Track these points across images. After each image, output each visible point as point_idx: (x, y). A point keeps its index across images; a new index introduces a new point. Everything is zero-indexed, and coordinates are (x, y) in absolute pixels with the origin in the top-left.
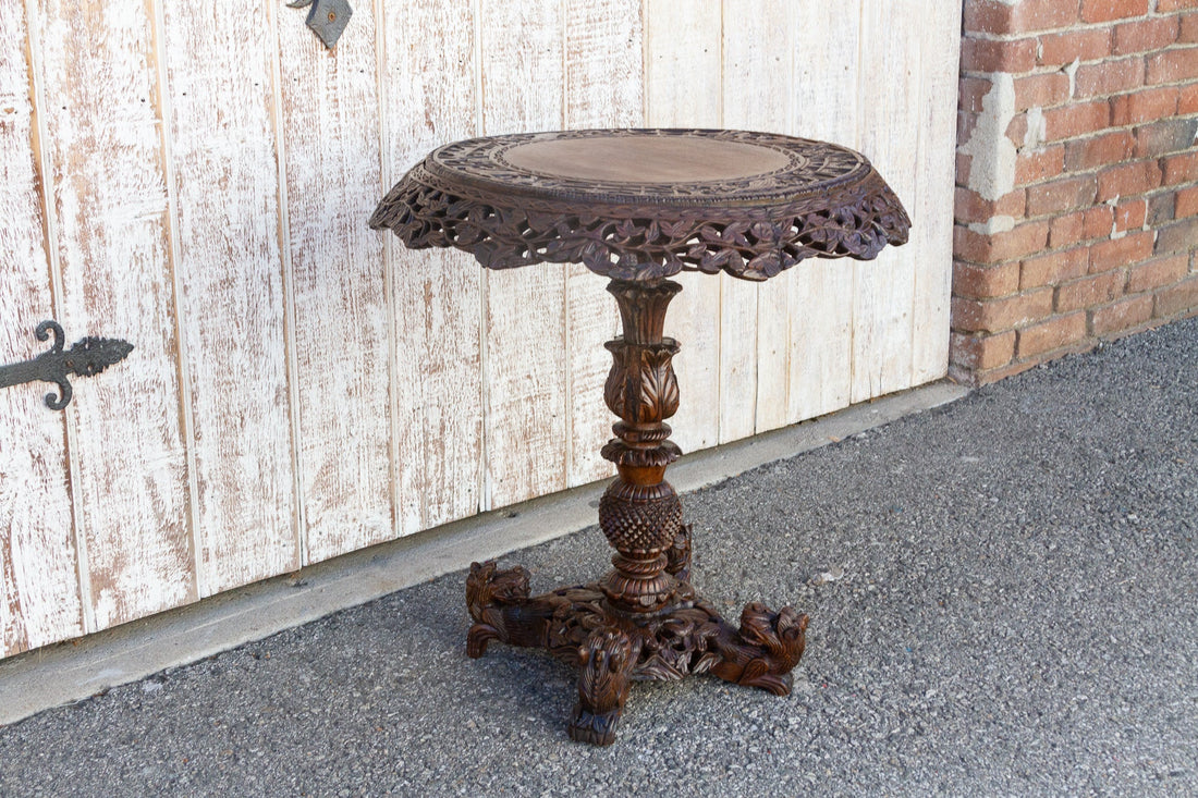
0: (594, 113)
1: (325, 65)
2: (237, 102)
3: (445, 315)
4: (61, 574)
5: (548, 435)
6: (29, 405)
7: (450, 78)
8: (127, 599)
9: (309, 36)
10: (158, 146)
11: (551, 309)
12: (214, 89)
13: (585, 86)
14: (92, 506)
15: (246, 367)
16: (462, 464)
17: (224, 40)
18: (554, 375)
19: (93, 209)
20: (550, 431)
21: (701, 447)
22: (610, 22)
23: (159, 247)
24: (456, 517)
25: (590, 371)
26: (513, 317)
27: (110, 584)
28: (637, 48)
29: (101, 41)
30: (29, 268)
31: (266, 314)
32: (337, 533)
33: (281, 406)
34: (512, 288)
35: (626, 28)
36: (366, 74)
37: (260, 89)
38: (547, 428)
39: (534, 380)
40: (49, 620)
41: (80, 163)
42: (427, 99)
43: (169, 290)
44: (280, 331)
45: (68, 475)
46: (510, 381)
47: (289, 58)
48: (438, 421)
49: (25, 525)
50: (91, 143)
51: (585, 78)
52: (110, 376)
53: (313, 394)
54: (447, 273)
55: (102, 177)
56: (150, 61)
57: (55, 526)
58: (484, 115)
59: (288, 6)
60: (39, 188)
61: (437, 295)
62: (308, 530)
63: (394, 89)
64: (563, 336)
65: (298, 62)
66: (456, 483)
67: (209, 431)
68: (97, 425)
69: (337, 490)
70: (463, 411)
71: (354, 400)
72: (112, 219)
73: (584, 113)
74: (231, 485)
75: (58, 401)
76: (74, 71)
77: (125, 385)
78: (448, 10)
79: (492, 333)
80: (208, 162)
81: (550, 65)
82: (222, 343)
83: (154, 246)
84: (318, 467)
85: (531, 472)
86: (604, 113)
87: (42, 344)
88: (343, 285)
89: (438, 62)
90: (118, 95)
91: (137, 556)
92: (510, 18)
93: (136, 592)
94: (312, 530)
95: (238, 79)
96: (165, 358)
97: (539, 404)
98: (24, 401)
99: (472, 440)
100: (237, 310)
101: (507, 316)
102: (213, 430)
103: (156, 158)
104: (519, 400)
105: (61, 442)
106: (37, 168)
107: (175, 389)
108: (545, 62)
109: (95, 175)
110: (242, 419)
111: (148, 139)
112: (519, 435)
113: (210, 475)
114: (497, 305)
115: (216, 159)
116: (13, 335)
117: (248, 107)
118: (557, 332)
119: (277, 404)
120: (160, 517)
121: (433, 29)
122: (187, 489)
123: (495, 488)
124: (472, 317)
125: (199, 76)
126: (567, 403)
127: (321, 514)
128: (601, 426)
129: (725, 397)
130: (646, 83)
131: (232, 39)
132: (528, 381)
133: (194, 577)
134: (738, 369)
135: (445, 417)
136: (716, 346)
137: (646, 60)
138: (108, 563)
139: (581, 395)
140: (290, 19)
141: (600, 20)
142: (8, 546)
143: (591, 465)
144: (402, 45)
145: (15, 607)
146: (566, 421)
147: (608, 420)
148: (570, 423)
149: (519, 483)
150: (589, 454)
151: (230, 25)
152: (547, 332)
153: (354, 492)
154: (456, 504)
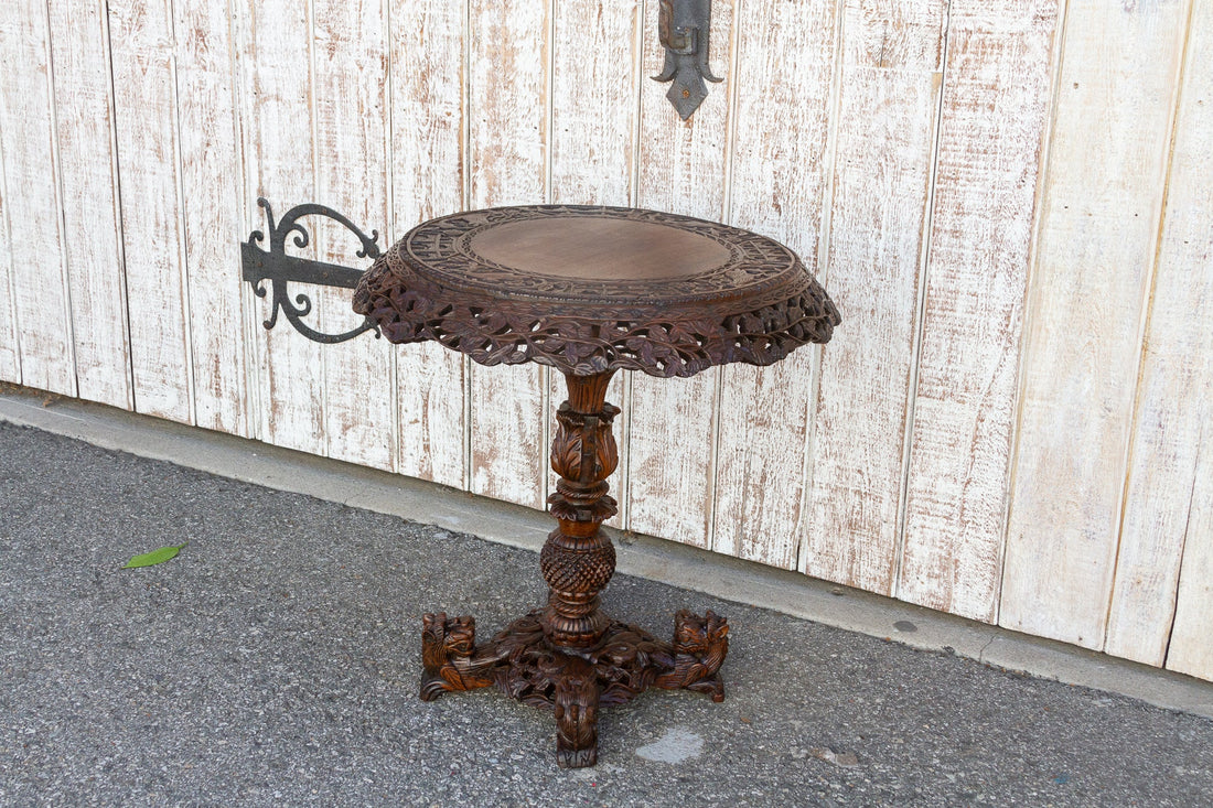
0: (967, 243)
1: (682, 135)
2: (605, 146)
3: (776, 379)
4: (454, 441)
5: (875, 536)
7: (801, 170)
8: (496, 482)
9: (669, 107)
10: (541, 164)
11: (891, 418)
12: (588, 132)
13: (958, 214)
14: (479, 404)
16: (780, 519)
17: (600, 96)
18: (886, 482)
20: (878, 533)
21: (1076, 642)
22: (999, 156)
24: (769, 562)
25: (933, 497)
26: (848, 409)
27: (486, 466)
28: (1028, 190)
29: (511, 78)
32: (658, 519)
33: (618, 395)
34: (849, 381)
35: (1018, 167)
36: (716, 148)
37: (622, 140)
38: (875, 529)
39: (866, 478)
40: (446, 468)
41: (489, 162)
42: (776, 183)
45: (462, 375)
46: (838, 467)
47: (651, 121)
48: (760, 470)
49: (437, 397)
50: (498, 149)
51: (959, 206)
53: (647, 396)
55: (504, 176)
56: (542, 100)
57: (454, 405)
58: (833, 213)
59: (652, 78)
62: (631, 502)
63: (743, 167)
64: (901, 450)
65: (658, 126)
66: (772, 533)
67: (563, 389)
69: (661, 483)
70: (785, 472)
71: (682, 417)
73: (954, 241)
76: (492, 95)
78: (805, 108)
79: (821, 414)
80: (579, 186)
81: (913, 183)
84: (646, 457)
85: (853, 562)
86: (981, 246)
89: (790, 153)
90: (519, 120)
91: (505, 455)
92: (872, 129)
93: (502, 480)
94: (635, 505)
95: (607, 128)
97: (868, 502)
99: (792, 502)
101: (841, 406)
103: (540, 172)
104: (847, 489)
106: (461, 158)
108: (907, 179)
109: (500, 173)
111: (536, 158)
112: (843, 520)
114: (830, 392)
115: (585, 184)
117: (613, 152)
118: (895, 442)
119: (615, 391)
120: (523, 435)
121: (788, 123)
122: (541, 424)
123: (811, 557)
124: (801, 392)
125: (577, 120)
126: (899, 515)
127: (644, 496)
128: (940, 556)
129: (1120, 605)
130: (1036, 229)
131: (605, 96)
132: (859, 475)
133: (540, 491)
134: (1146, 584)
135: (767, 470)
136: (1110, 544)
137: (1039, 205)
138: (486, 450)
139: (919, 516)
140: (654, 89)
141: (985, 152)
142: (426, 405)
143: (924, 589)
144: (754, 131)
145: (427, 448)
146: (896, 532)
147: (950, 554)
148: (902, 536)
149: (838, 564)
150: (923, 577)
151: (605, 85)
152: (884, 439)
153: (675, 492)
154: (770, 550)
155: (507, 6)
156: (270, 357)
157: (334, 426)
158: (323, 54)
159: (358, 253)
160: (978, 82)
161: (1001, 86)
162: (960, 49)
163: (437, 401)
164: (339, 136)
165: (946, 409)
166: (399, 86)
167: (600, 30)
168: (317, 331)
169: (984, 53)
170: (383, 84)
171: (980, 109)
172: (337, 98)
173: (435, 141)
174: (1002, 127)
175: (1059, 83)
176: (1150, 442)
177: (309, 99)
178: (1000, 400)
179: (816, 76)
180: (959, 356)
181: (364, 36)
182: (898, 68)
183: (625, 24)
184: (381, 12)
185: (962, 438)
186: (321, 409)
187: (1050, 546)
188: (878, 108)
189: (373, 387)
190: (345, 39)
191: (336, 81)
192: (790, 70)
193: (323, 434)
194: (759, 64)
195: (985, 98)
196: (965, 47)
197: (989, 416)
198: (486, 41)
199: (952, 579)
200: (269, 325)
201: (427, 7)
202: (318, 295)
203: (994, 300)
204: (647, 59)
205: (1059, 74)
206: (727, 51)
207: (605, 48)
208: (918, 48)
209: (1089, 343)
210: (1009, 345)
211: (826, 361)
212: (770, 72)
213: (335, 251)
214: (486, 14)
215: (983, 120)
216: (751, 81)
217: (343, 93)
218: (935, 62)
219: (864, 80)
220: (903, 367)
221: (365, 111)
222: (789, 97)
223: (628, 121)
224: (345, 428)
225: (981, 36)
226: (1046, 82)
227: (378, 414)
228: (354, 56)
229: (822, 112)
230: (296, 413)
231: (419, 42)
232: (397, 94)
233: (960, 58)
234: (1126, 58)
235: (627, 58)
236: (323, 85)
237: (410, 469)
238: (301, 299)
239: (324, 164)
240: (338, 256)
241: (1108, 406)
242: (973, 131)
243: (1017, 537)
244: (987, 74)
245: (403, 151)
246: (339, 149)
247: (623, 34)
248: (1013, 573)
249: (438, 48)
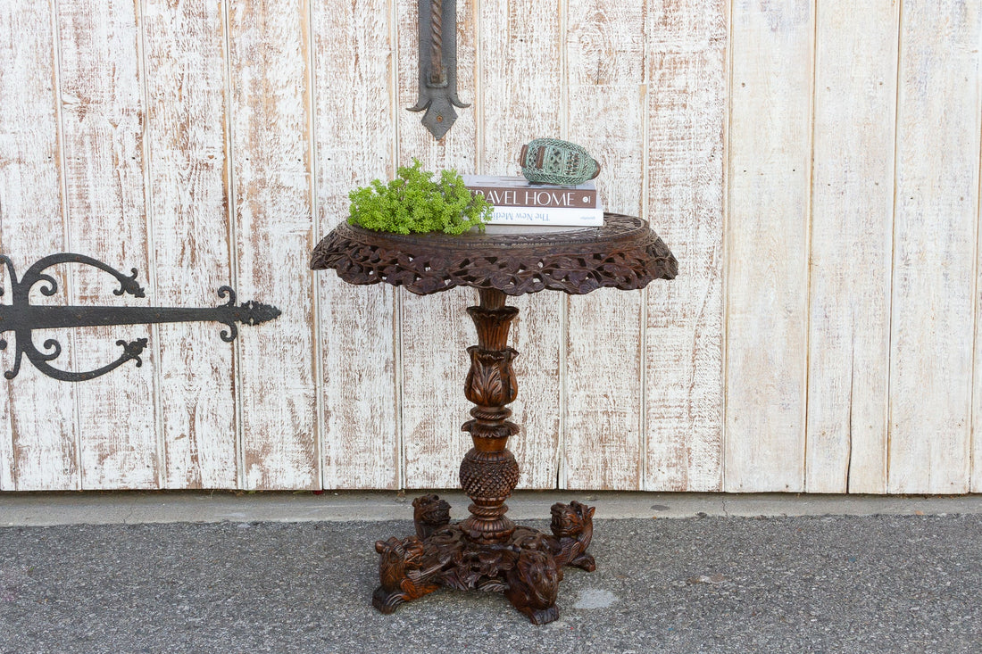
0: (675, 207)
1: (436, 152)
2: (366, 167)
3: (529, 336)
4: (226, 446)
5: (622, 444)
6: (212, 336)
8: (270, 475)
9: (424, 130)
10: (307, 189)
11: (628, 349)
12: (350, 159)
13: (666, 186)
14: (249, 408)
15: (365, 341)
16: (542, 449)
17: (359, 128)
18: (629, 399)
19: (262, 222)
20: (624, 442)
21: (785, 490)
22: (692, 140)
23: (304, 252)
24: (534, 487)
25: (666, 403)
26: (592, 349)
27: (259, 462)
28: (718, 162)
29: (273, 121)
30: (217, 252)
31: (381, 309)
32: (431, 473)
33: (389, 373)
34: (592, 326)
35: (708, 147)
36: (467, 159)
37: (383, 161)
38: (622, 439)
39: (611, 399)
40: (217, 472)
41: (254, 193)
43: (310, 281)
44: (390, 322)
45: (233, 384)
46: (588, 396)
47: (407, 143)
48: (521, 412)
49: (205, 409)
50: (263, 183)
51: (667, 180)
52: (267, 328)
53: (416, 371)
54: (533, 306)
55: (269, 204)
56: (305, 136)
57: (224, 415)
59: (407, 109)
60: (225, 205)
61: (524, 320)
62: (407, 463)
63: (491, 172)
64: (638, 371)
65: (415, 146)
66: (535, 461)
67: (335, 379)
68: (256, 357)
69: (433, 442)
70: (543, 409)
71: (449, 382)
72: (275, 230)
73: (665, 206)
74: (350, 419)
75: (229, 335)
76: (255, 137)
77: (277, 336)
78: (539, 121)
79: (571, 356)
80: (343, 204)
81: (631, 167)
82: (348, 323)
83: (301, 251)
84: (418, 422)
85: (606, 470)
86: (685, 208)
87: (222, 300)
88: (444, 300)
90: (283, 155)
91: (279, 449)
92: (595, 131)
93: (276, 472)
94: (410, 465)
95: (368, 153)
96: (305, 324)
97: (614, 419)
98: (209, 332)
99: (551, 432)
100: (360, 302)
101: (587, 347)
102: (338, 378)
103: (305, 197)
104: (596, 412)
105: (230, 363)
106: (225, 193)
107: (310, 345)
108: (626, 165)
109: (265, 202)
110: (360, 376)
111: (301, 184)
112: (595, 438)
113: (334, 408)
114: (577, 338)
116: (205, 291)
117: (374, 172)
118: (633, 367)
119: (386, 371)
120: (296, 427)
121: (527, 133)
122: (315, 413)
123: (571, 473)
124: (553, 341)
125: (340, 149)
126: (641, 423)
127: (418, 456)
128: (676, 449)
129: (812, 454)
130: (726, 189)
131: (365, 128)
132: (605, 399)
133: (317, 473)
134: (828, 434)
135: (528, 410)
136: (801, 410)
137: (726, 172)
138: (258, 447)
139: (656, 421)
140: (409, 118)
141: (683, 139)
142: (193, 419)
143: (665, 477)
144: (499, 142)
145: (194, 459)
146: (639, 437)
147: (683, 445)
148: (645, 440)
149: (594, 475)
150: (664, 469)
151: (364, 117)
152: (624, 366)
153: (447, 446)
154: (535, 476)
155: (266, 62)
156: (13, 406)
157: (88, 458)
158: (70, 119)
159: (116, 292)
160: (673, 89)
161: (689, 90)
162: (658, 66)
163: (205, 414)
164: (91, 189)
165: (669, 334)
166: (157, 137)
167: (357, 74)
168: (69, 371)
169: (675, 68)
170: (141, 138)
171: (676, 108)
172: (88, 155)
173: (197, 181)
174: (693, 119)
175: (731, 84)
176: (821, 329)
177: (57, 158)
178: (711, 319)
179: (548, 95)
180: (677, 292)
181: (118, 97)
182: (612, 84)
183: (380, 68)
184: (137, 75)
185: (684, 353)
186: (74, 445)
187: (758, 422)
188: (599, 114)
189: (133, 413)
190: (97, 102)
191: (87, 140)
192: (525, 93)
193: (76, 469)
194: (499, 90)
195: (679, 99)
196: (661, 64)
197: (704, 332)
198: (247, 92)
199: (687, 464)
200: (10, 376)
201: (186, 68)
202: (69, 337)
203: (699, 246)
204: (402, 95)
205: (731, 79)
206: (472, 83)
207: (363, 90)
208: (626, 68)
209: (771, 266)
210: (714, 277)
211: (572, 313)
212: (509, 95)
213: (88, 293)
214: (246, 70)
215: (679, 116)
216: (494, 104)
217: (95, 148)
218: (641, 77)
219: (586, 95)
220: (634, 307)
221: (121, 163)
222: (526, 113)
223: (388, 145)
224: (102, 458)
225: (673, 56)
226: (723, 84)
227: (139, 437)
228: (107, 116)
229: (554, 122)
230: (44, 455)
231: (177, 99)
232: (156, 145)
233: (658, 73)
234: (775, 63)
235: (384, 95)
236: (72, 144)
237: (177, 482)
238: (48, 344)
239: (75, 215)
240: (91, 297)
241: (789, 309)
242: (672, 125)
243: (733, 420)
244: (679, 82)
245: (163, 194)
246: (91, 200)
247: (380, 76)
248: (732, 448)
249: (197, 103)
